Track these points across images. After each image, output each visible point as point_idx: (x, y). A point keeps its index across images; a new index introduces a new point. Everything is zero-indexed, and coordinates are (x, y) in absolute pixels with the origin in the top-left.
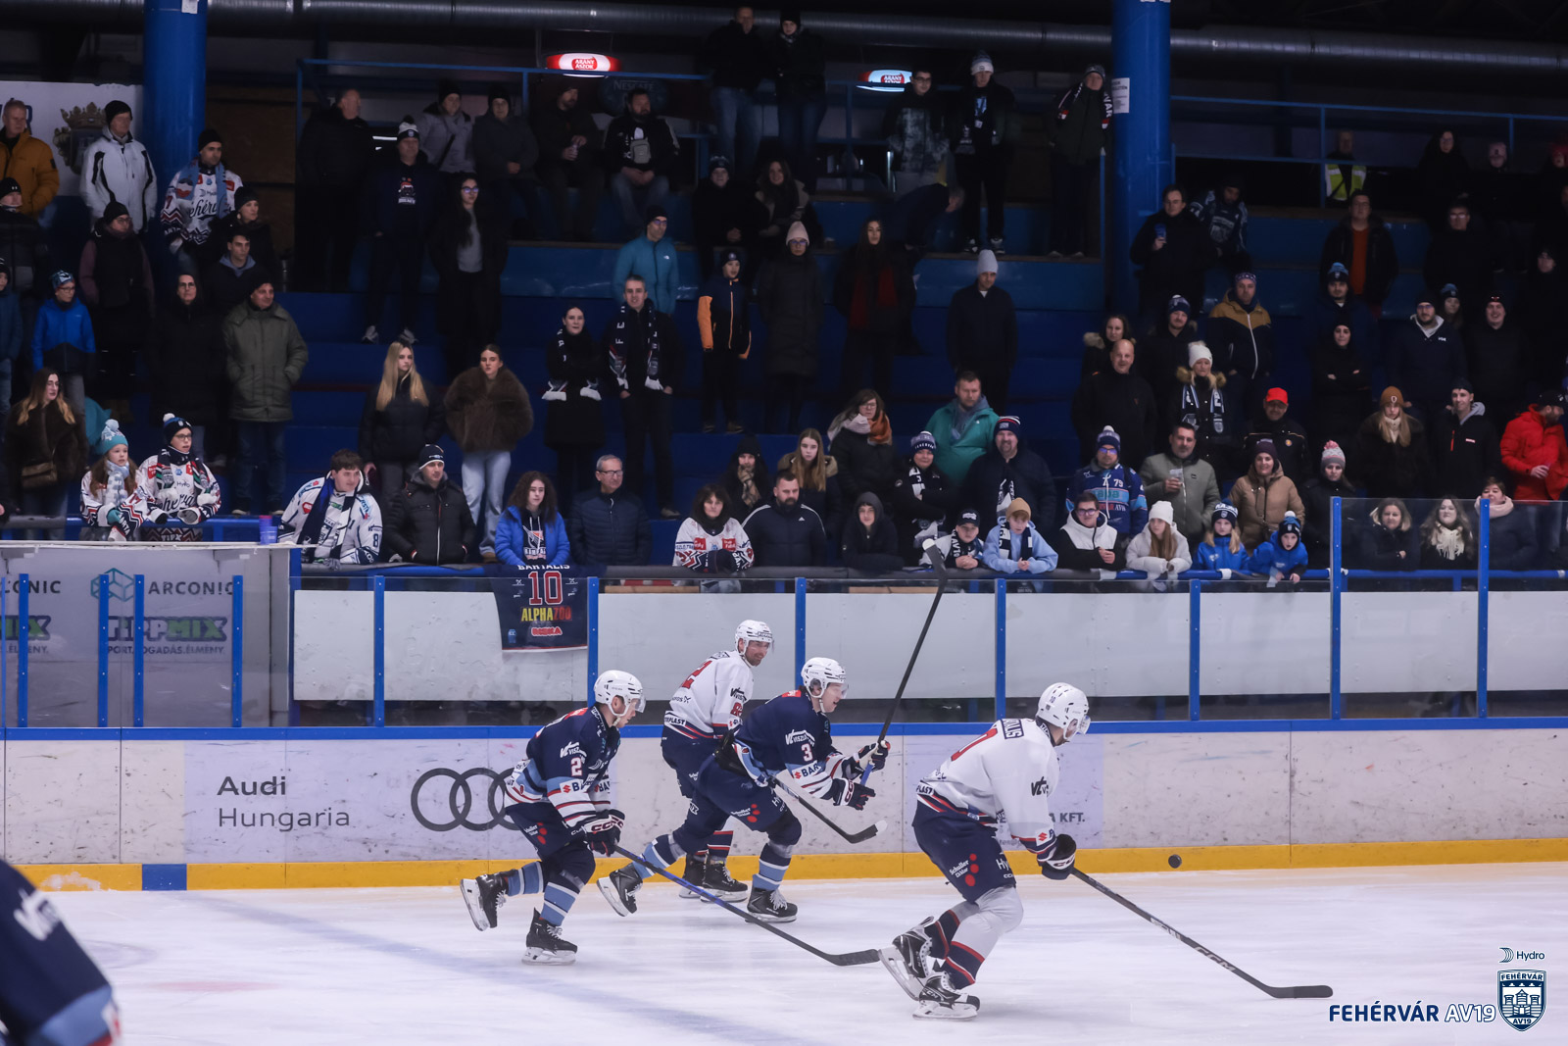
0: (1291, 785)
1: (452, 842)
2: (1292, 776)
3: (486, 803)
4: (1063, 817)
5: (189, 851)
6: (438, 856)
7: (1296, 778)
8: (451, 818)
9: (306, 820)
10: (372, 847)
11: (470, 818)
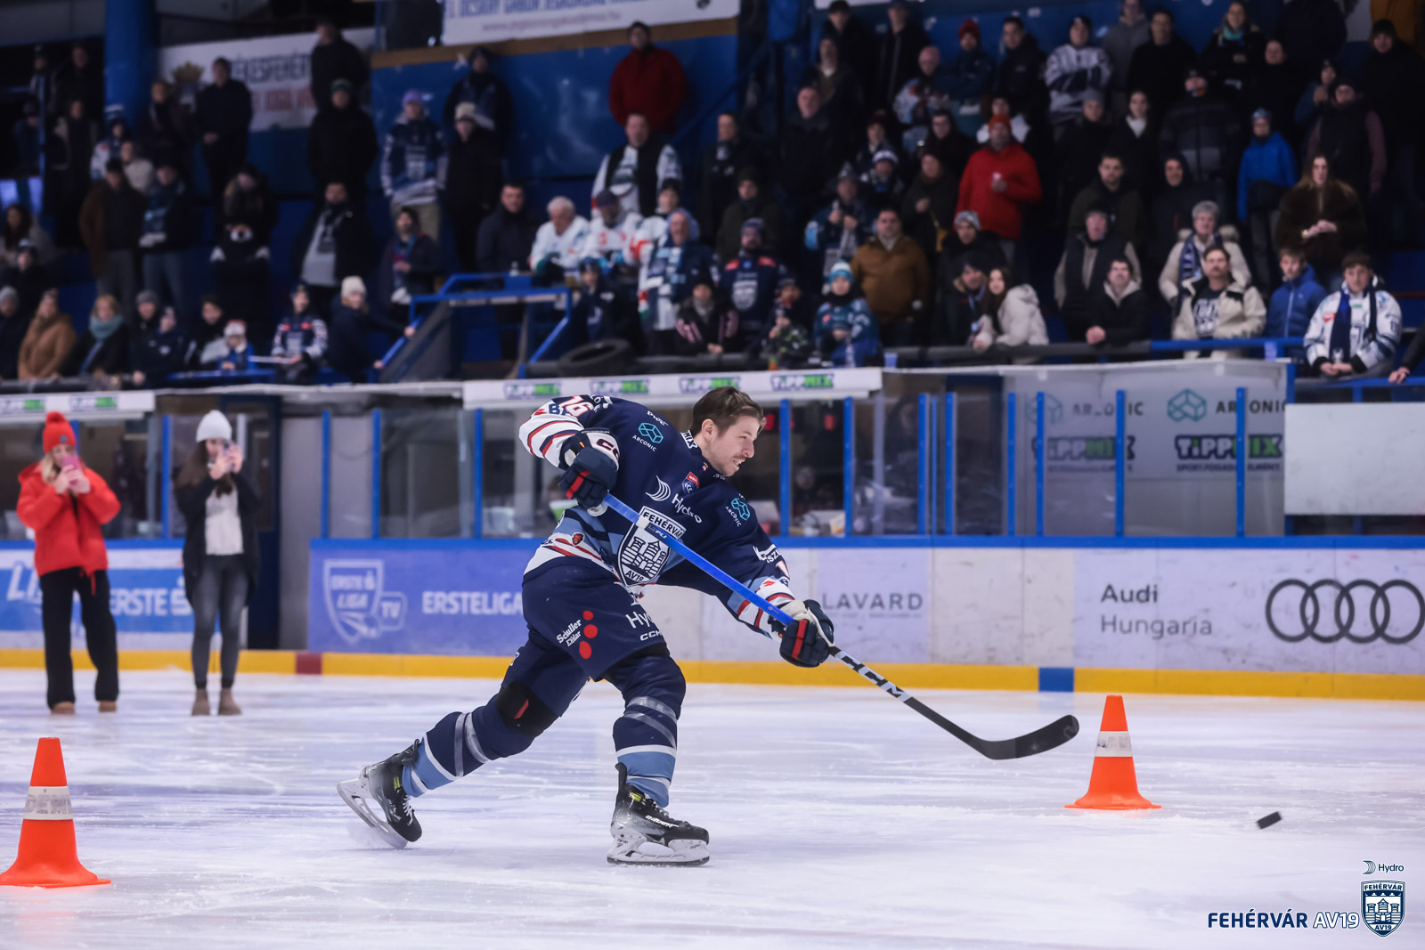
1: (1302, 654)
3: (1332, 614)
5: (1077, 655)
6: (1288, 668)
9: (1175, 628)
10: (1231, 656)
11: (1320, 630)
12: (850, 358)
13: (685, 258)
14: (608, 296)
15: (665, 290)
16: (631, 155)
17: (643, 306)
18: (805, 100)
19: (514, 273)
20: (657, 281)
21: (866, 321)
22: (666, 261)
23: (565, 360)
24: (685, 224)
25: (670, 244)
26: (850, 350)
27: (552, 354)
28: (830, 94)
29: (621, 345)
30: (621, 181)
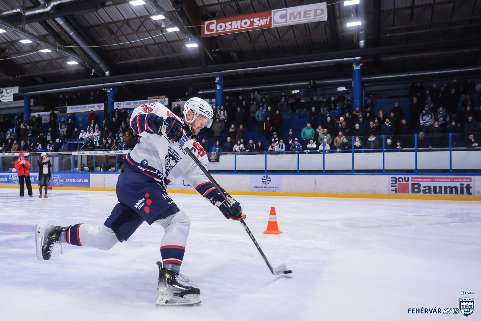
0: (315, 184)
2: (315, 182)
4: (276, 187)
6: (186, 190)
7: (316, 182)
8: (188, 185)
12: (123, 149)
13: (100, 137)
14: (91, 142)
15: (98, 141)
16: (92, 125)
17: (94, 143)
18: (114, 119)
19: (77, 139)
20: (97, 140)
21: (125, 145)
22: (98, 137)
23: (85, 149)
24: (100, 133)
25: (98, 135)
26: (123, 148)
27: (83, 149)
28: (117, 119)
29: (92, 148)
30: (91, 128)
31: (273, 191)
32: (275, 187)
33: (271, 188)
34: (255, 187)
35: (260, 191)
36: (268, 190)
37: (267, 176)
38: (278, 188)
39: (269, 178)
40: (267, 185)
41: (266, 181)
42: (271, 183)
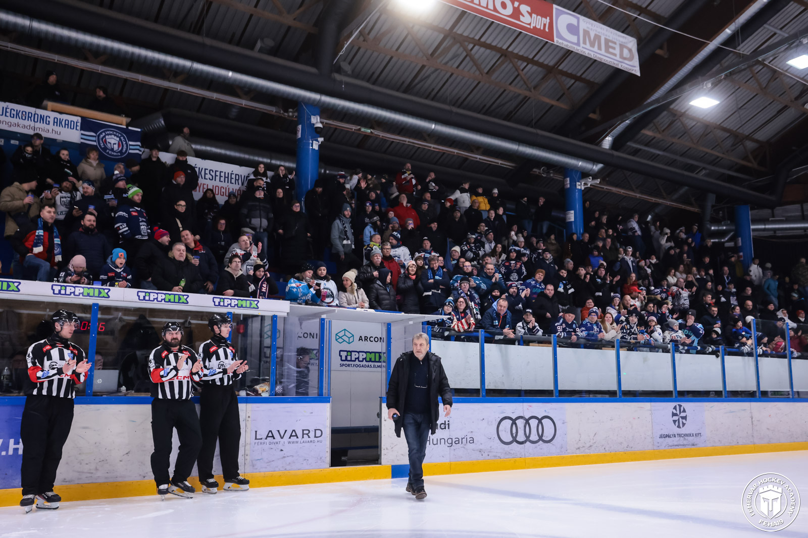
0: (752, 422)
1: (512, 450)
2: (752, 419)
3: (523, 432)
6: (507, 457)
8: (511, 439)
9: (458, 442)
10: (483, 454)
11: (519, 439)
31: (693, 445)
32: (694, 435)
33: (690, 438)
34: (661, 436)
35: (671, 446)
36: (685, 442)
37: (680, 406)
38: (699, 436)
39: (684, 411)
40: (683, 431)
41: (680, 419)
42: (688, 422)
